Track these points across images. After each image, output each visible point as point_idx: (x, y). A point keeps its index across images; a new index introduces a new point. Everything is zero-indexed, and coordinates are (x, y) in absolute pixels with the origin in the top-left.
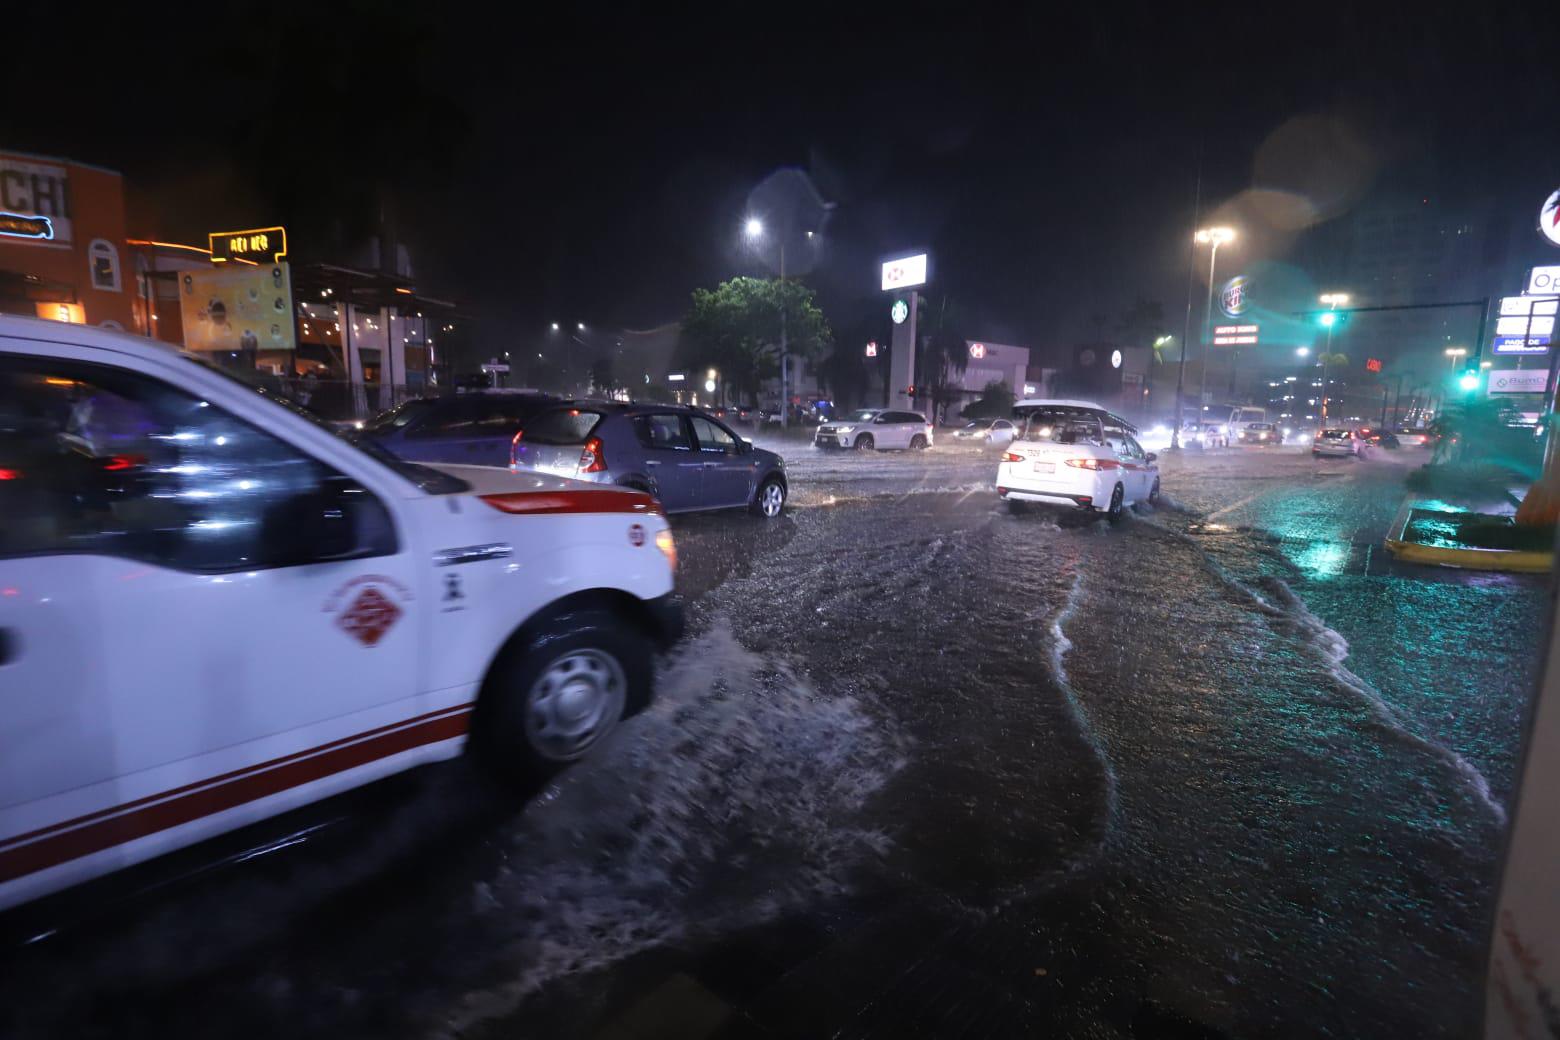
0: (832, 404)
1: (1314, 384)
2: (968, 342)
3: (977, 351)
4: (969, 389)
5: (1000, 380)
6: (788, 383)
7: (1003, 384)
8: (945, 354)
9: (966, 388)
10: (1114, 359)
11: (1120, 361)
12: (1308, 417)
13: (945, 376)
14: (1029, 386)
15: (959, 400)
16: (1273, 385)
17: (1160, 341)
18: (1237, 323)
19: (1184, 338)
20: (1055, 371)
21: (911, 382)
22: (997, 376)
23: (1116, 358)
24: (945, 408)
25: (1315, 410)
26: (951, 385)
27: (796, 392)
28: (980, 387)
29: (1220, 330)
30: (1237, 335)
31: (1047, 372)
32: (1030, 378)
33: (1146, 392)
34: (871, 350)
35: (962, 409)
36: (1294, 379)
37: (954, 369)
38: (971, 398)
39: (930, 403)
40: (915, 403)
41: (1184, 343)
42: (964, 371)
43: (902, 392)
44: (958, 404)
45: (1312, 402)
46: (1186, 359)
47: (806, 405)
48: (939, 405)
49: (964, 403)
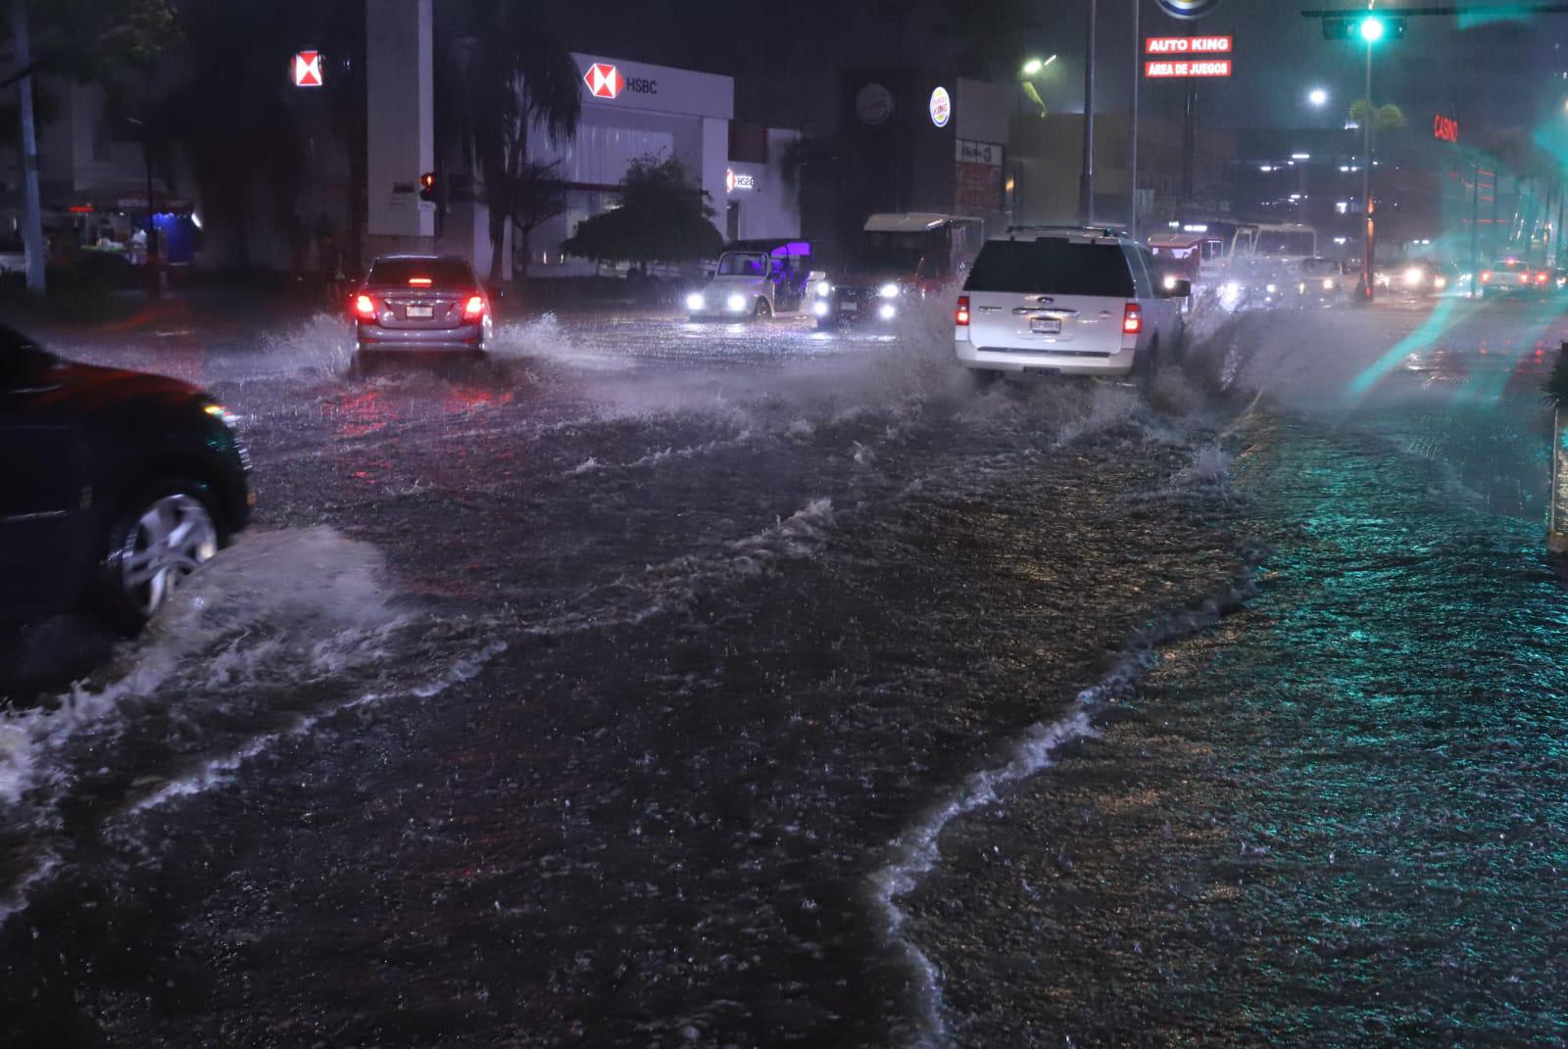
0: (196, 221)
1: (1344, 169)
2: (578, 58)
3: (603, 80)
4: (586, 181)
5: (664, 159)
6: (39, 162)
7: (673, 167)
8: (518, 87)
9: (577, 179)
10: (933, 106)
11: (947, 112)
12: (1337, 240)
13: (520, 146)
14: (737, 172)
15: (561, 208)
16: (1266, 169)
17: (1033, 67)
18: (1189, 30)
19: (1088, 56)
20: (798, 135)
21: (426, 162)
22: (657, 146)
23: (940, 106)
24: (526, 230)
25: (1351, 224)
26: (536, 169)
27: (78, 186)
28: (615, 175)
29: (1156, 46)
30: (1190, 57)
31: (778, 136)
32: (739, 153)
33: (1010, 185)
34: (307, 70)
35: (571, 234)
36: (1306, 156)
37: (544, 125)
38: (592, 205)
39: (482, 217)
40: (440, 216)
41: (1088, 72)
42: (570, 129)
43: (404, 189)
44: (556, 218)
45: (1342, 207)
46: (1094, 109)
47: (114, 223)
48: (508, 225)
49: (575, 217)
